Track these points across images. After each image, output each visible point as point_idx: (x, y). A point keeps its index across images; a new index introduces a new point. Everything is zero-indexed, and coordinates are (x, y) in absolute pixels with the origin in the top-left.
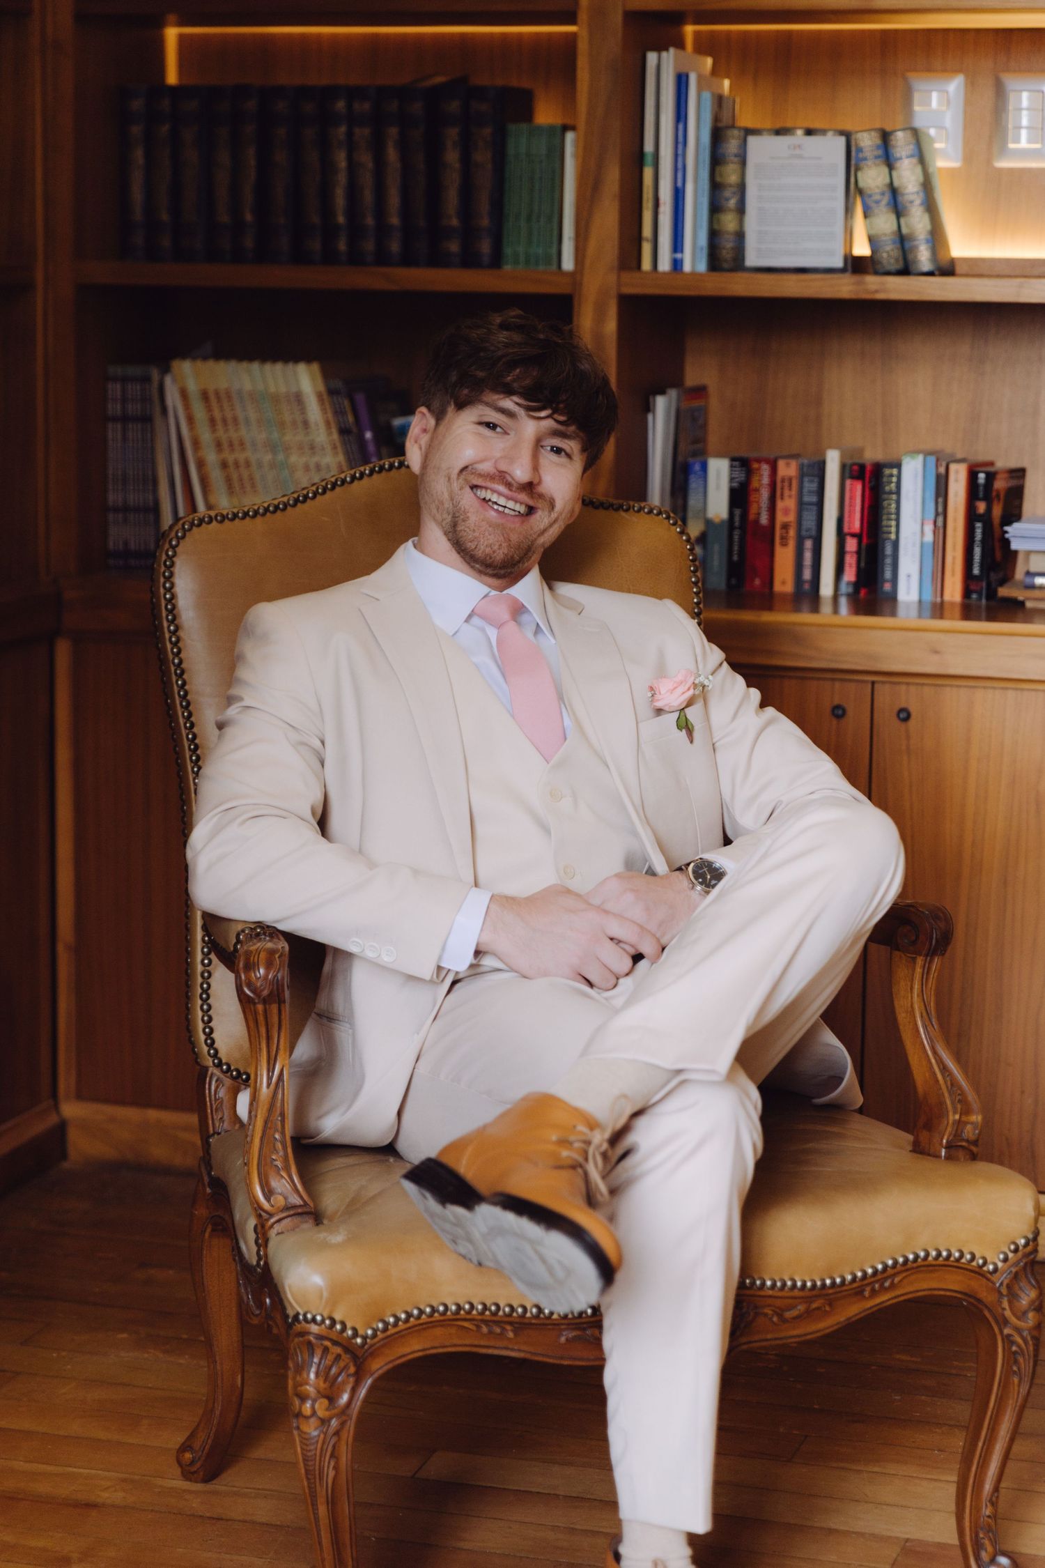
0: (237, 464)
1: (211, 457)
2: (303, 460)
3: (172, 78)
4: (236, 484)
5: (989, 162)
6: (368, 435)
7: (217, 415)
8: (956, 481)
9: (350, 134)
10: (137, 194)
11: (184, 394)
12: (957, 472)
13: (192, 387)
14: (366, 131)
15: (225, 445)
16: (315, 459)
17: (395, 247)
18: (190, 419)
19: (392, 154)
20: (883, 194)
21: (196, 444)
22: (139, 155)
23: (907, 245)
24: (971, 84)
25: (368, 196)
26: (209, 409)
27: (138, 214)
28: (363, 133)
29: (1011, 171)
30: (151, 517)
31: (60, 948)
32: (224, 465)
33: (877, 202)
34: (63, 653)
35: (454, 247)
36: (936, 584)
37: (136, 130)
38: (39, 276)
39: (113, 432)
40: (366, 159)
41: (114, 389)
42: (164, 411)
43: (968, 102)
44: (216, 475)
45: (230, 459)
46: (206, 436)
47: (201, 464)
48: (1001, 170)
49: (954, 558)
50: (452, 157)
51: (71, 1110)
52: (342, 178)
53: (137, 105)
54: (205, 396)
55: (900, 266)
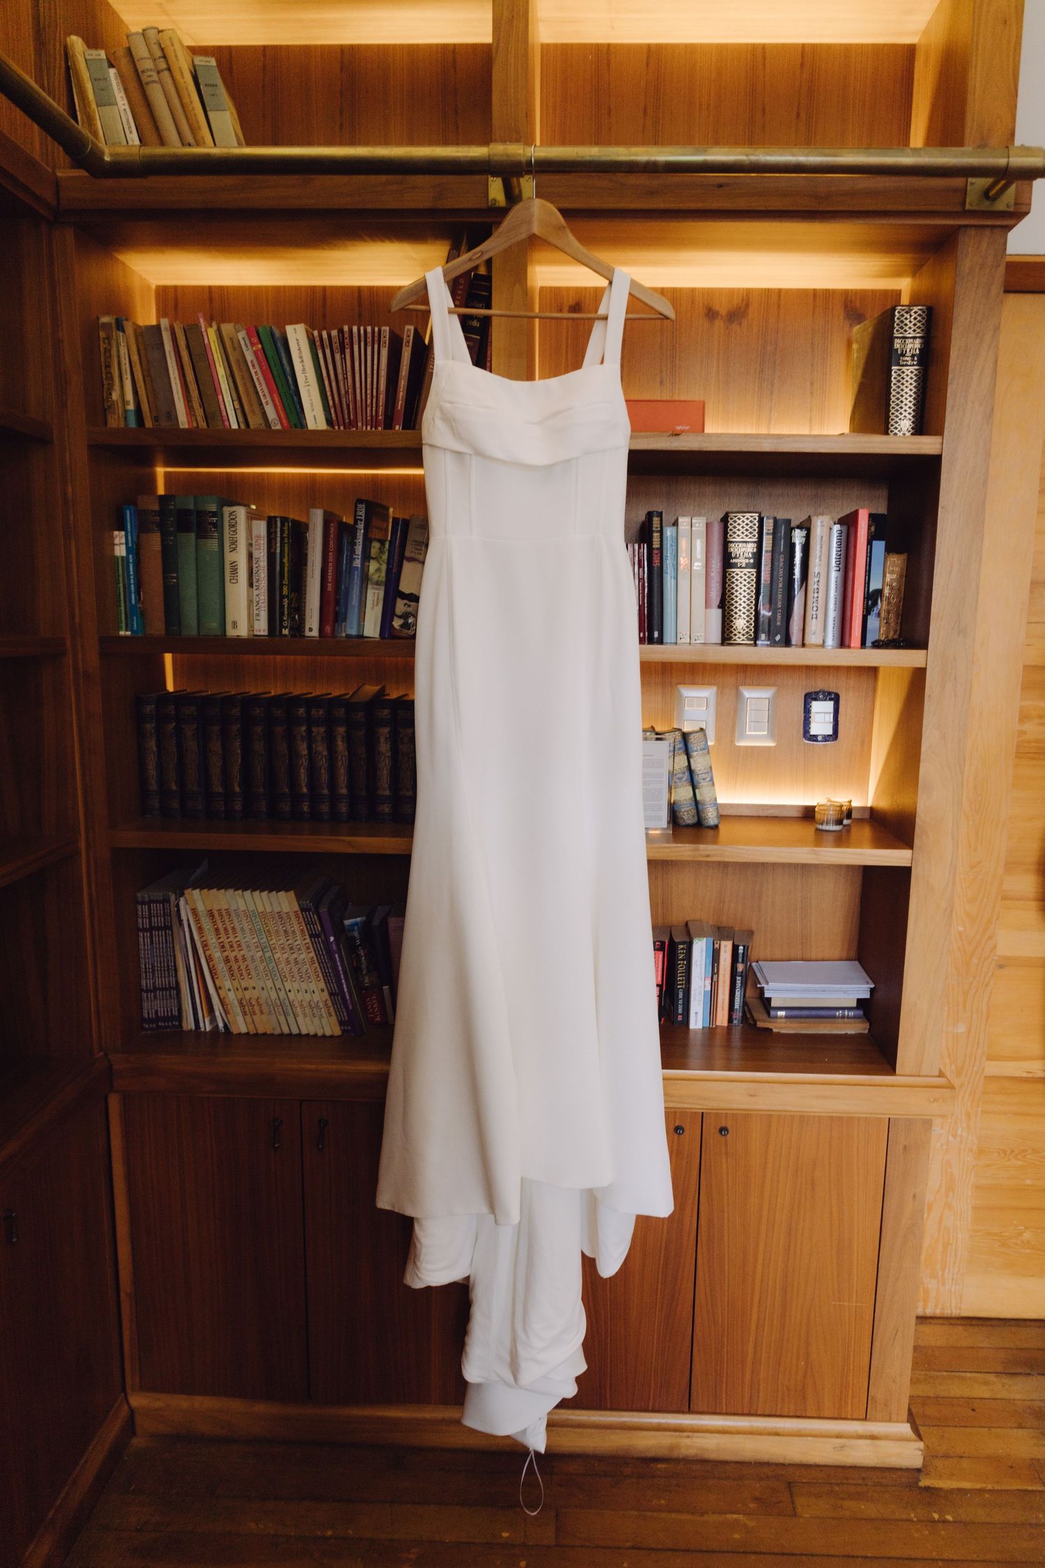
0: (236, 960)
1: (217, 955)
2: (285, 956)
3: (170, 687)
4: (237, 973)
5: (732, 742)
6: (332, 939)
7: (220, 925)
8: (725, 952)
9: (309, 731)
10: (152, 770)
11: (194, 912)
12: (726, 946)
13: (201, 908)
14: (322, 730)
15: (227, 946)
16: (295, 956)
17: (343, 808)
18: (200, 929)
19: (341, 745)
20: (684, 773)
21: (205, 946)
22: (152, 744)
23: (700, 807)
24: (720, 693)
25: (324, 776)
26: (214, 923)
27: (154, 786)
28: (319, 731)
29: (747, 747)
30: (174, 992)
31: (122, 1295)
32: (227, 960)
33: (680, 779)
34: (114, 1103)
35: (386, 808)
37: (149, 727)
38: (83, 845)
39: (143, 939)
40: (321, 748)
41: (142, 910)
42: (181, 922)
43: (718, 704)
44: (221, 967)
45: (232, 956)
46: (212, 941)
47: (209, 959)
48: (740, 747)
49: (723, 999)
50: (384, 747)
51: (138, 1401)
52: (304, 762)
53: (149, 709)
54: (211, 914)
55: (695, 820)
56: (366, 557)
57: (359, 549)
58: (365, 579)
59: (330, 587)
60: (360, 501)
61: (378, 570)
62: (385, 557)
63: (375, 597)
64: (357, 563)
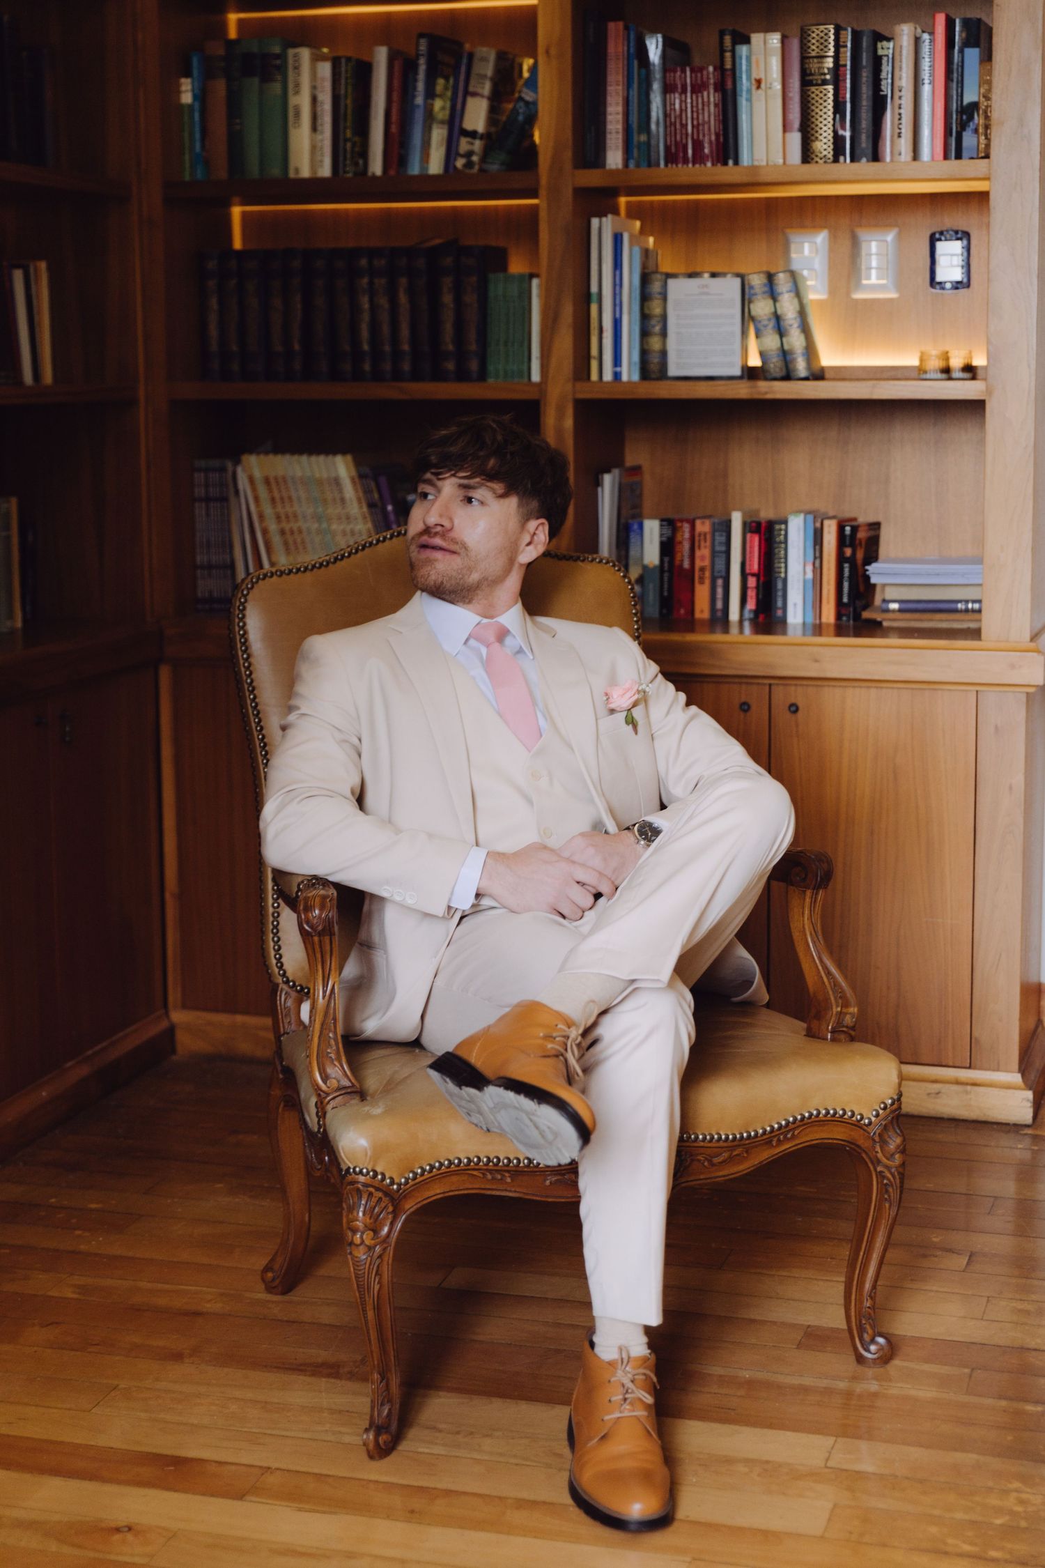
0: (292, 532)
1: (273, 527)
2: (342, 527)
3: (238, 244)
4: (292, 547)
5: (848, 293)
6: (390, 508)
7: (277, 495)
8: (829, 532)
9: (371, 283)
10: (213, 331)
11: (251, 480)
12: (829, 526)
13: (257, 474)
14: (383, 281)
15: (283, 517)
16: (351, 526)
17: (406, 367)
18: (257, 499)
19: (403, 298)
20: (769, 320)
21: (261, 516)
22: (214, 302)
23: (788, 358)
24: (833, 238)
25: (386, 329)
26: (270, 491)
27: (214, 347)
28: (381, 282)
29: (865, 300)
30: (229, 572)
31: (168, 896)
32: (283, 532)
33: (765, 326)
34: (165, 674)
35: (450, 366)
36: (816, 611)
37: (212, 284)
38: (141, 393)
39: (200, 509)
40: (383, 302)
41: (199, 477)
42: (237, 492)
43: (832, 250)
44: (276, 540)
45: (287, 527)
46: (268, 511)
47: (265, 532)
48: (857, 301)
49: (829, 590)
50: (448, 299)
51: (178, 1016)
52: (366, 317)
53: (212, 265)
54: (267, 481)
55: (783, 373)
56: (430, 94)
57: (421, 86)
58: (429, 117)
59: (394, 129)
60: (421, 36)
61: (443, 108)
62: (449, 94)
63: (438, 135)
64: (419, 100)
